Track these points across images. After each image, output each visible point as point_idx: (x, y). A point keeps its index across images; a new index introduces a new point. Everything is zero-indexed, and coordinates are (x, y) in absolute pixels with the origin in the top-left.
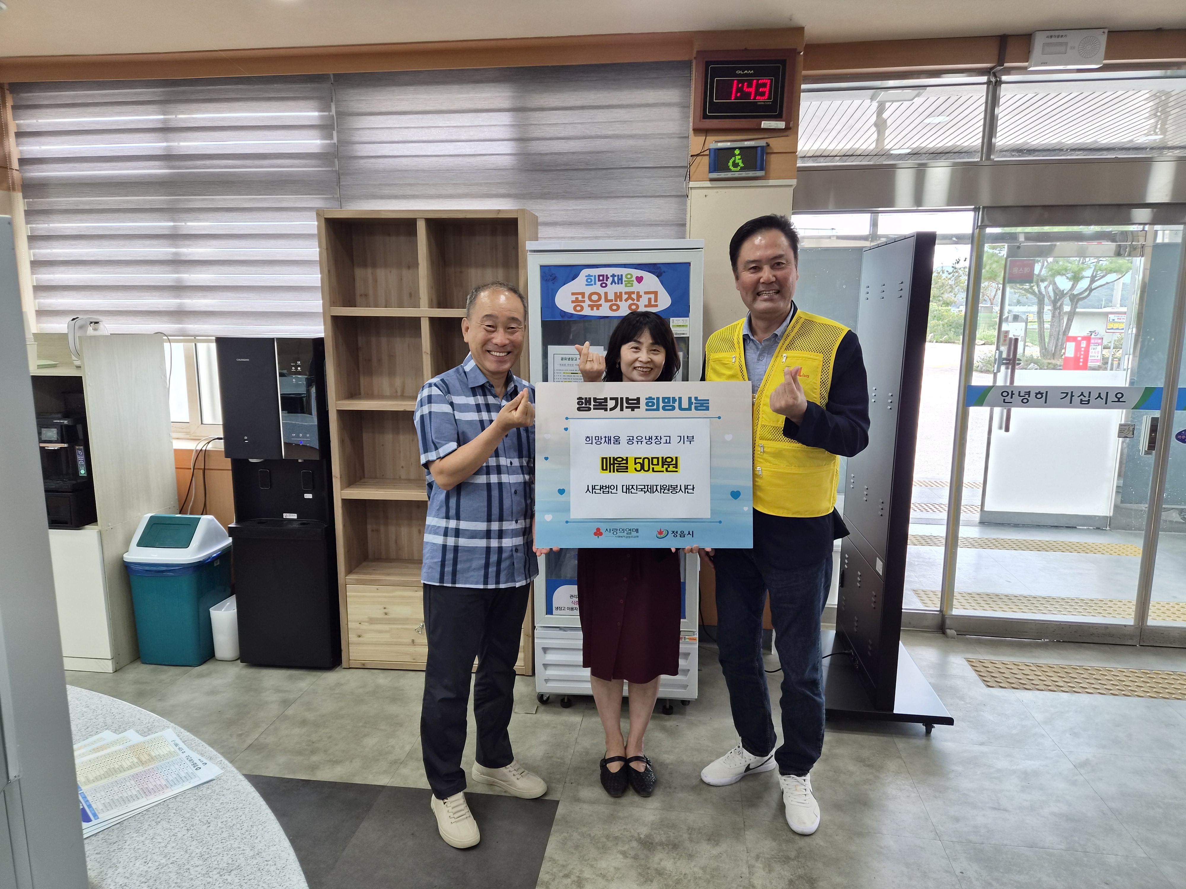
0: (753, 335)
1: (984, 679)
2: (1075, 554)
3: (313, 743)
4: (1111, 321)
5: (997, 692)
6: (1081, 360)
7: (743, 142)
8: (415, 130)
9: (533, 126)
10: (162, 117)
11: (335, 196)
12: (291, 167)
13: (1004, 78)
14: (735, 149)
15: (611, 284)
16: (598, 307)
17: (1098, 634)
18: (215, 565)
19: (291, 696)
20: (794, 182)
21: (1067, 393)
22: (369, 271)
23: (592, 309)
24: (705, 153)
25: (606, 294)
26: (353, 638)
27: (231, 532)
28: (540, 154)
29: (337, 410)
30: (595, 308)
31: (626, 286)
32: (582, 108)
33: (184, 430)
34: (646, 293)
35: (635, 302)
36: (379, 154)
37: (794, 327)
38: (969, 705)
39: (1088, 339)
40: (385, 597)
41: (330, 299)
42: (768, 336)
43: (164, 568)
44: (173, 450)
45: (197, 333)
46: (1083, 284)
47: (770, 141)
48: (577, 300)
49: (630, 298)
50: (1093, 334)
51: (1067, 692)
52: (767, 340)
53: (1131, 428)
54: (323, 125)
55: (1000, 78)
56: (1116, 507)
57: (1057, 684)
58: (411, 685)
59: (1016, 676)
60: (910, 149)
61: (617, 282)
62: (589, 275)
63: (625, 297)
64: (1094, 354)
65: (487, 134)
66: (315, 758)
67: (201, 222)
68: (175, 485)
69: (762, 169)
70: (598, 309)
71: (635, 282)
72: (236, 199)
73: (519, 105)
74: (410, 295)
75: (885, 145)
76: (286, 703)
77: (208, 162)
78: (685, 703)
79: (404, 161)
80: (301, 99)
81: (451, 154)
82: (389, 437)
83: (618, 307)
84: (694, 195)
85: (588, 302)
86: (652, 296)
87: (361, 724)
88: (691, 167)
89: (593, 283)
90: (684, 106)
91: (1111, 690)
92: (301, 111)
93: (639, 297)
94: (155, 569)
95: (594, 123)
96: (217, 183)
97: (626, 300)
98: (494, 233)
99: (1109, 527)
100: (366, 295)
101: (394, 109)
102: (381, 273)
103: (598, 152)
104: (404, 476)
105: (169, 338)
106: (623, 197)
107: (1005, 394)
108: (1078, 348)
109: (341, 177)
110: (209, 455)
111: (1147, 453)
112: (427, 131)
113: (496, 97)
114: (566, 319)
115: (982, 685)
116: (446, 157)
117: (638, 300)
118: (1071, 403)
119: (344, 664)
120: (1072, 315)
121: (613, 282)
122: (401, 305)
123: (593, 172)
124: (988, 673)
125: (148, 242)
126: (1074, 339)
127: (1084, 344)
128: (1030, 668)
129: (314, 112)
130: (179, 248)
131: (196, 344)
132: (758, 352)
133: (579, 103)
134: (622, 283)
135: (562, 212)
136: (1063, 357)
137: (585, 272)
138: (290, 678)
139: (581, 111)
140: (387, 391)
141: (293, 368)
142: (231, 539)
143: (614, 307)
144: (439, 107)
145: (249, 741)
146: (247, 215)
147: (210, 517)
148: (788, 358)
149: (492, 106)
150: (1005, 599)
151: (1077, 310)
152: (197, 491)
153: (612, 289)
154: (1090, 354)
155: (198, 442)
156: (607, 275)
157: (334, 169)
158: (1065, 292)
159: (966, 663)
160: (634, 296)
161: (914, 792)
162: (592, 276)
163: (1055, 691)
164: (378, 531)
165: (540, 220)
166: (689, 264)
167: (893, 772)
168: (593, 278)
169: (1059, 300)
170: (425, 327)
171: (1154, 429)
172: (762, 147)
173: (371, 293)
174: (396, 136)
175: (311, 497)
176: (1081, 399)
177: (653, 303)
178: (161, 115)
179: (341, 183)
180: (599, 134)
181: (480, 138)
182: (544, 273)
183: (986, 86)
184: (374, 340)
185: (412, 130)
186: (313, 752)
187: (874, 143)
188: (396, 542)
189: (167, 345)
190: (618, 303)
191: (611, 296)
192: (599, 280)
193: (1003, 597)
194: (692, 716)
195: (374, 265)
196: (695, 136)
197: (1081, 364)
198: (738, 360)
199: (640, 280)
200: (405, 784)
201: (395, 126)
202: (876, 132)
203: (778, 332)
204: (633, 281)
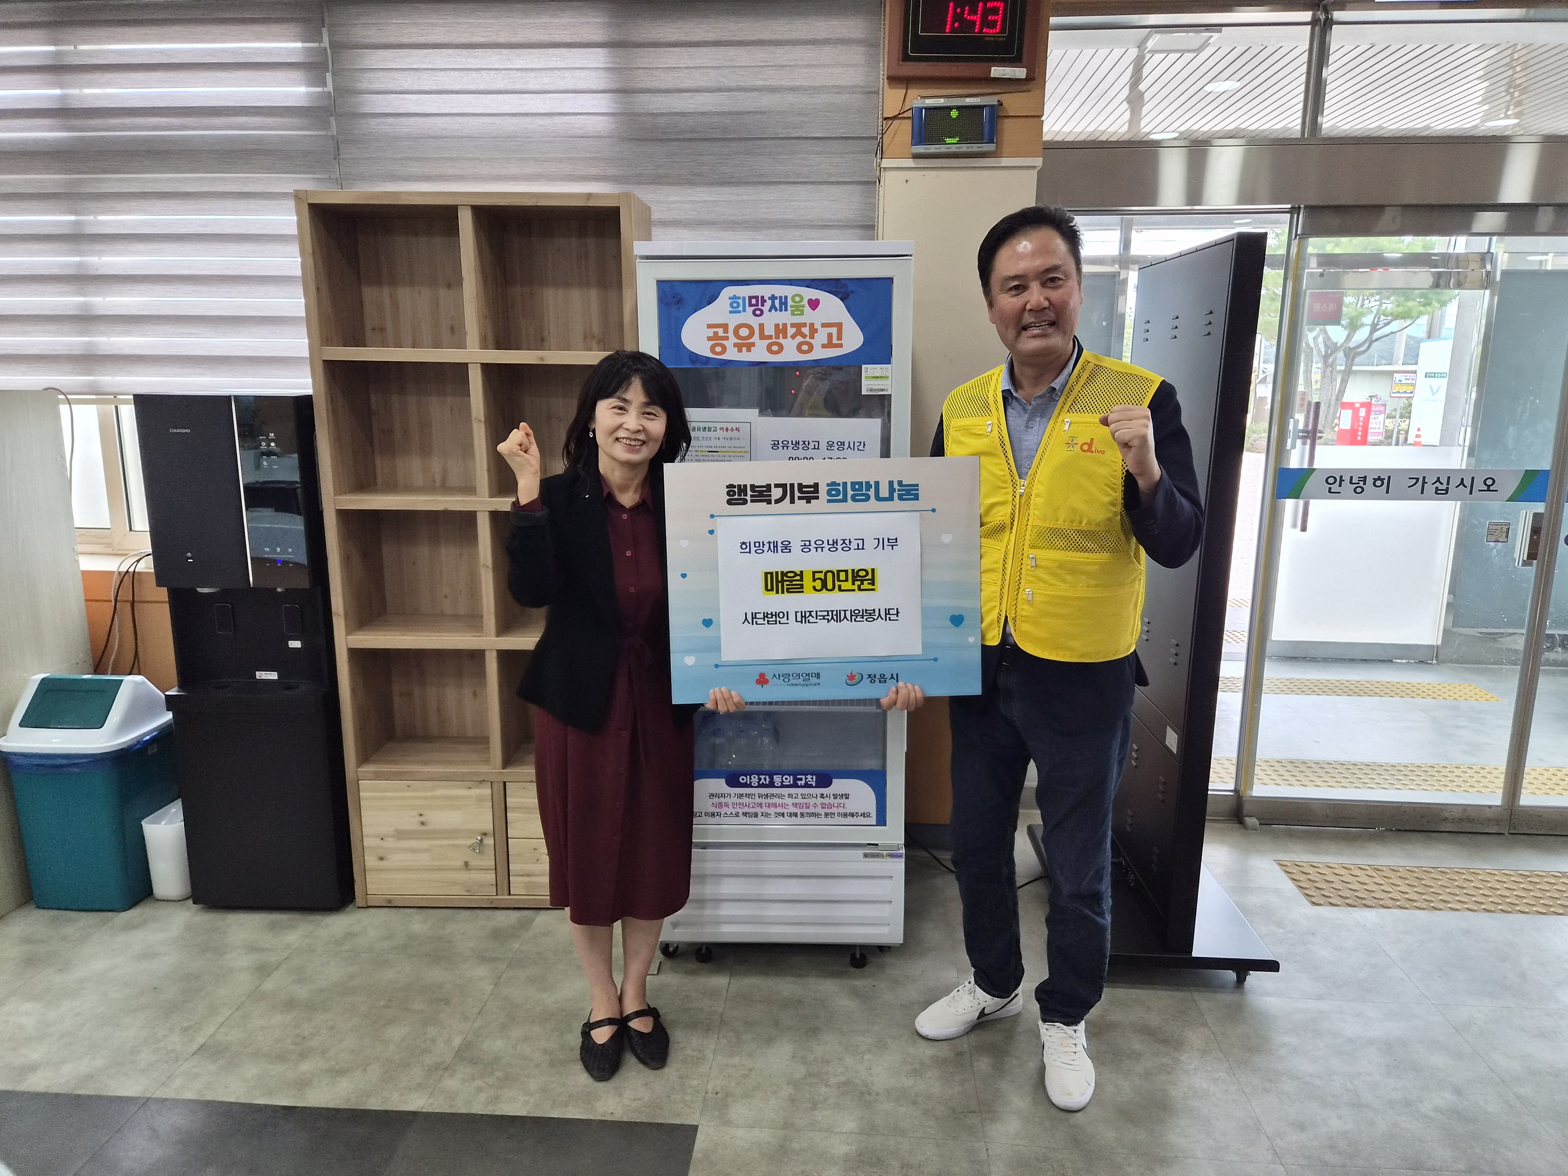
0: (1016, 390)
1: (1306, 892)
2: (1397, 699)
3: (304, 1038)
4: (1397, 382)
5: (1325, 911)
6: (1360, 433)
7: (963, 99)
8: (456, 73)
9: (641, 71)
10: (52, 48)
11: (333, 176)
12: (260, 128)
13: (1337, 15)
14: (950, 108)
15: (770, 311)
16: (750, 347)
17: (1453, 819)
18: (150, 753)
19: (273, 958)
20: (1038, 162)
21: (1418, 479)
22: (386, 291)
23: (740, 351)
24: (905, 115)
25: (762, 326)
26: (371, 861)
27: (171, 703)
28: (653, 114)
29: (337, 510)
30: (744, 349)
31: (793, 314)
32: (716, 44)
33: (104, 541)
34: (824, 325)
35: (808, 339)
36: (402, 111)
37: (1079, 377)
38: (1291, 935)
39: (1368, 406)
40: (420, 798)
41: (321, 333)
42: (1041, 390)
43: (64, 762)
44: (80, 574)
45: (117, 390)
46: (1362, 335)
47: (1005, 98)
48: (716, 336)
49: (799, 333)
50: (1374, 399)
51: (1424, 909)
52: (1040, 397)
53: (1505, 528)
54: (308, 63)
55: (1332, 15)
56: (1446, 632)
57: (1407, 896)
58: (464, 933)
59: (1349, 886)
60: (1177, 132)
61: (778, 307)
62: (735, 297)
63: (791, 331)
64: (1374, 426)
65: (569, 81)
66: (305, 1067)
67: (119, 215)
68: (86, 628)
69: (991, 141)
70: (749, 350)
71: (807, 308)
72: (172, 179)
73: (617, 37)
74: (452, 329)
75: (1142, 127)
76: (263, 970)
77: (128, 121)
78: (882, 949)
79: (439, 121)
80: (275, 22)
81: (514, 112)
82: (423, 551)
83: (781, 348)
84: (888, 178)
85: (733, 339)
86: (834, 331)
87: (382, 1003)
88: (884, 136)
89: (741, 308)
90: (871, 44)
91: (1482, 903)
92: (274, 41)
93: (813, 331)
94: (49, 762)
95: (735, 67)
96: (143, 154)
97: (793, 337)
98: (582, 233)
99: (1437, 660)
100: (382, 330)
101: (422, 40)
102: (404, 294)
103: (741, 113)
104: (448, 610)
105: (69, 397)
106: (780, 183)
107: (1331, 480)
108: (1355, 417)
109: (341, 146)
110: (140, 581)
111: (1525, 564)
112: (474, 74)
113: (583, 23)
114: (698, 366)
115: (1305, 902)
116: (507, 117)
117: (812, 337)
118: (1422, 493)
119: (359, 900)
120: (1348, 373)
121: (773, 307)
122: (437, 345)
123: (734, 144)
124: (1311, 883)
125: (35, 246)
126: (1350, 406)
127: (1362, 413)
128: (1367, 872)
129: (296, 41)
130: (85, 256)
131: (116, 407)
132: (1027, 416)
133: (711, 37)
134: (786, 310)
135: (687, 206)
136: (1336, 429)
137: (728, 292)
138: (273, 926)
139: (714, 49)
140: (419, 479)
141: (264, 444)
142: (169, 716)
143: (775, 348)
144: (493, 38)
145: (201, 1040)
146: (191, 204)
147: (139, 678)
148: (1072, 425)
149: (576, 39)
150: (1316, 768)
151: (1354, 368)
152: (122, 638)
153: (771, 319)
154: (1370, 426)
155: (123, 558)
156: (763, 297)
157: (330, 133)
158: (1338, 345)
159: (1278, 868)
160: (806, 330)
161: (1234, 1084)
162: (739, 298)
163: (1406, 908)
164: (409, 695)
165: (655, 216)
166: (891, 280)
167: (1198, 1050)
168: (740, 301)
169: (1331, 355)
170: (476, 380)
171: (1536, 531)
172: (992, 106)
173: (389, 325)
174: (428, 82)
175: (300, 646)
176: (1437, 488)
177: (835, 341)
178: (51, 45)
179: (342, 156)
180: (743, 84)
181: (559, 88)
182: (664, 292)
183: (1309, 27)
184: (395, 399)
185: (452, 73)
186: (303, 1056)
187: (1127, 125)
188: (438, 710)
189: (64, 409)
190: (781, 340)
191: (770, 331)
192: (751, 305)
193: (1313, 765)
194: (895, 967)
195: (393, 282)
196: (891, 88)
197: (1359, 438)
198: (996, 429)
199: (814, 304)
200: (451, 1107)
201: (425, 67)
202: (1129, 111)
203: (1057, 384)
204: (804, 306)
